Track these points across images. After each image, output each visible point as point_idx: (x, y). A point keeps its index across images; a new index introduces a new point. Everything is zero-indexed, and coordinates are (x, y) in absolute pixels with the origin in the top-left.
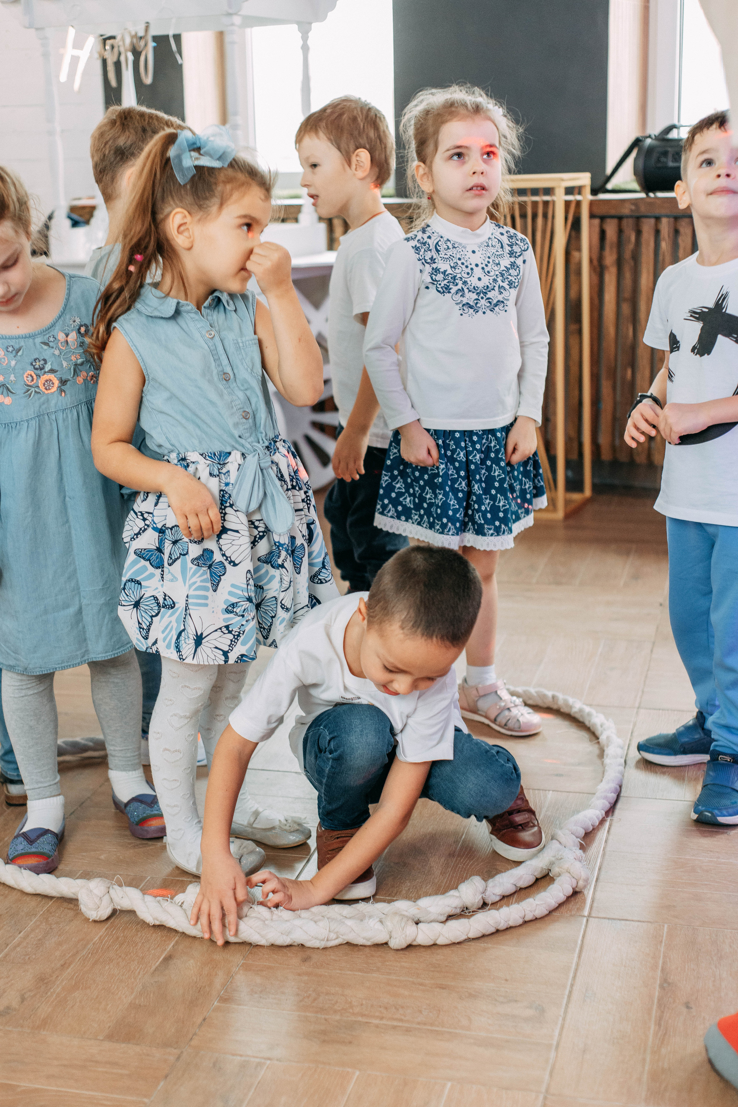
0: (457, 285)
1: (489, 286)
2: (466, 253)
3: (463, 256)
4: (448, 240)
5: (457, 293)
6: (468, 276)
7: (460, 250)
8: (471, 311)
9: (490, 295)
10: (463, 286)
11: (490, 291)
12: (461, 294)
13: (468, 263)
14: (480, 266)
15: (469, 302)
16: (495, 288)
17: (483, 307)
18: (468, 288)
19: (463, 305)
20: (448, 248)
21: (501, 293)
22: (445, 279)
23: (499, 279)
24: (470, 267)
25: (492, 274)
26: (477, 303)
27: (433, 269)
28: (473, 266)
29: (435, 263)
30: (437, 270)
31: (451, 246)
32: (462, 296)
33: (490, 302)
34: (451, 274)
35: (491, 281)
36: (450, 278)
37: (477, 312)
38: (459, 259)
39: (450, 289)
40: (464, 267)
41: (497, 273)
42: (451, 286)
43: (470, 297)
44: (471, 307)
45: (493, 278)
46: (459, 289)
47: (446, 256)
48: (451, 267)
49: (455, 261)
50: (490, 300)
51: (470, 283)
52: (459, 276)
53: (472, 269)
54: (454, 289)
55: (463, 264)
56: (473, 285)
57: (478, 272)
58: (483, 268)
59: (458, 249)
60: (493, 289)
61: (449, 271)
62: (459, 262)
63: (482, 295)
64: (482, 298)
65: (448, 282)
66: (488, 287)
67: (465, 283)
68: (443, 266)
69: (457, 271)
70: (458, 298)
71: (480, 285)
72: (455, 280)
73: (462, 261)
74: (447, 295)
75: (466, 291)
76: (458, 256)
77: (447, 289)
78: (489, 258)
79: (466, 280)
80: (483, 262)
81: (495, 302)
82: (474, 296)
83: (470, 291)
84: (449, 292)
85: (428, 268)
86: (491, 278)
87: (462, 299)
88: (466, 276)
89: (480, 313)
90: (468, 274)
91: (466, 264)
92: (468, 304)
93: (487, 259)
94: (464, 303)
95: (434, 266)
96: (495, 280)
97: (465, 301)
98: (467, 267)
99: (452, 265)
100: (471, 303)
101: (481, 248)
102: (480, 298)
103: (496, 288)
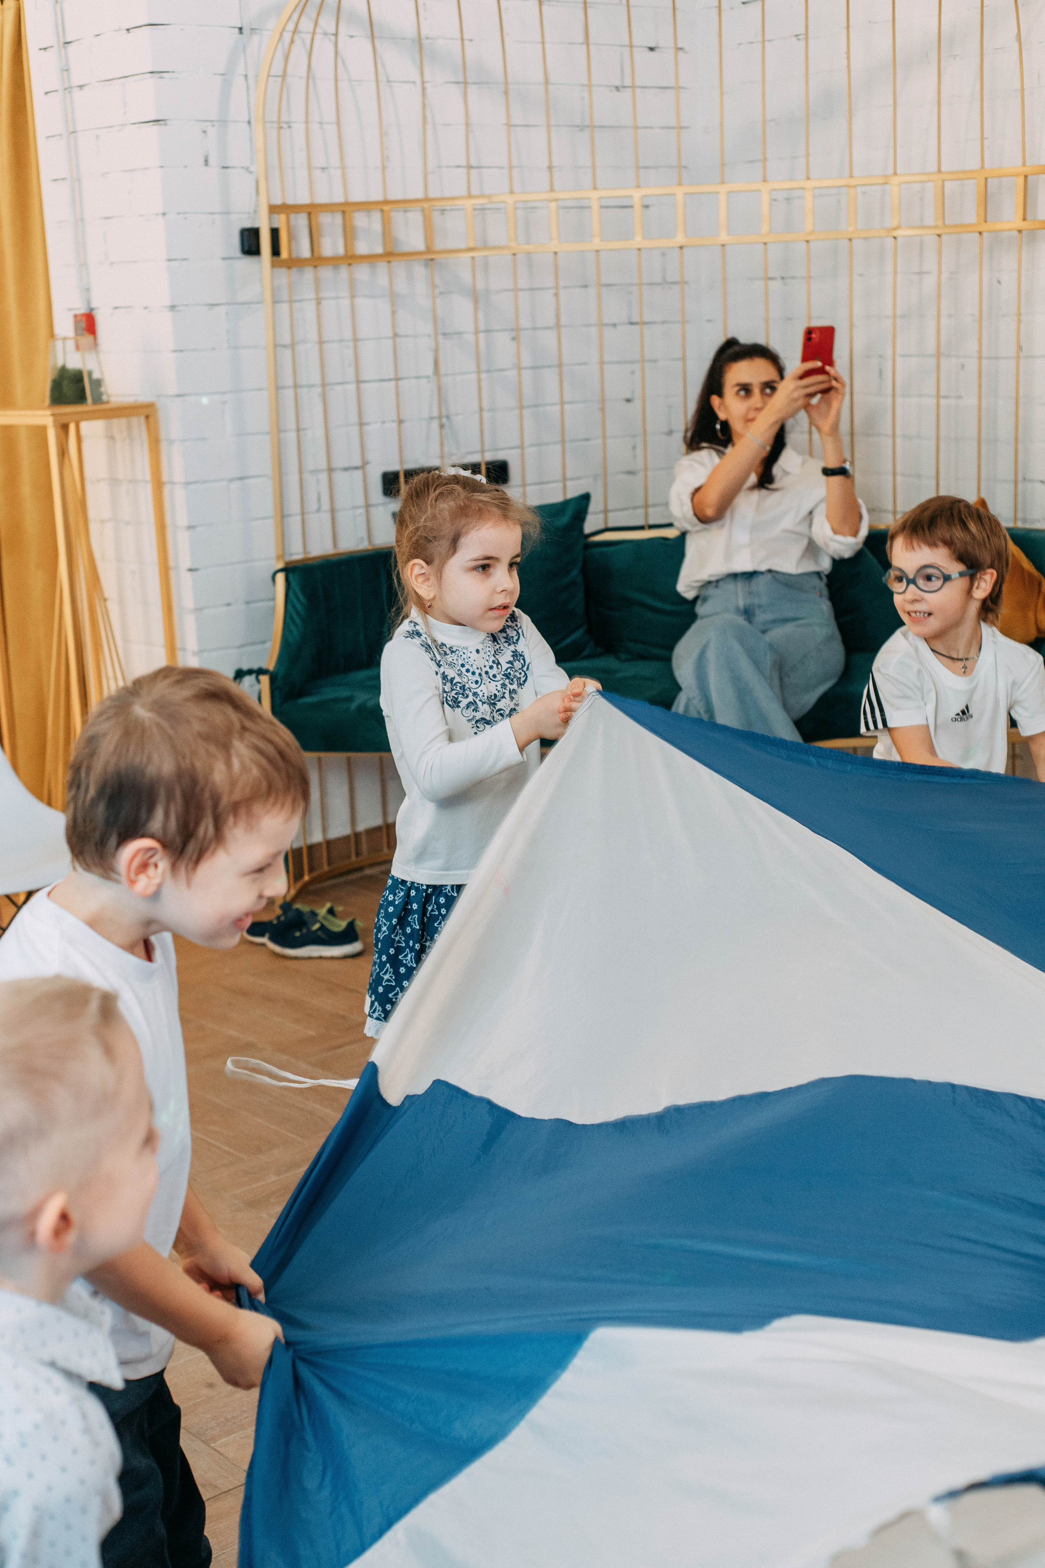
0: (467, 697)
1: (498, 694)
2: (469, 655)
3: (466, 660)
4: (443, 644)
5: (468, 706)
6: (477, 686)
7: (461, 653)
8: (487, 727)
9: (499, 705)
10: (475, 699)
11: (499, 701)
12: (473, 708)
13: (475, 667)
14: (485, 670)
15: (484, 716)
16: (505, 695)
17: (498, 719)
18: (480, 700)
19: (477, 722)
20: (446, 654)
21: (510, 699)
22: (452, 690)
23: (507, 683)
24: (476, 674)
25: (497, 678)
26: (491, 717)
27: (441, 675)
28: (479, 672)
30: (447, 678)
31: (448, 651)
32: (476, 710)
33: (501, 715)
34: (460, 683)
35: (499, 688)
36: (458, 689)
37: (493, 727)
38: (463, 665)
39: (460, 702)
40: (470, 674)
41: (502, 679)
42: (460, 699)
43: (484, 710)
44: (486, 722)
45: (501, 682)
46: (471, 702)
49: (458, 668)
50: (502, 712)
51: (481, 694)
52: (467, 686)
54: (464, 702)
55: (468, 671)
56: (486, 695)
58: (488, 673)
59: (457, 652)
60: (503, 697)
61: (457, 679)
62: (463, 670)
65: (456, 694)
66: (495, 695)
67: (475, 694)
70: (469, 713)
72: (464, 690)
73: (467, 667)
74: (458, 710)
75: (480, 704)
76: (460, 662)
77: (456, 703)
79: (475, 691)
80: (487, 665)
83: (483, 703)
84: (459, 707)
86: (499, 684)
87: (474, 714)
88: (474, 686)
90: (477, 682)
91: (471, 670)
92: (483, 719)
93: (490, 662)
94: (477, 718)
95: (441, 671)
96: (504, 685)
97: (478, 716)
98: (474, 673)
99: (457, 671)
100: (488, 718)
103: (507, 695)
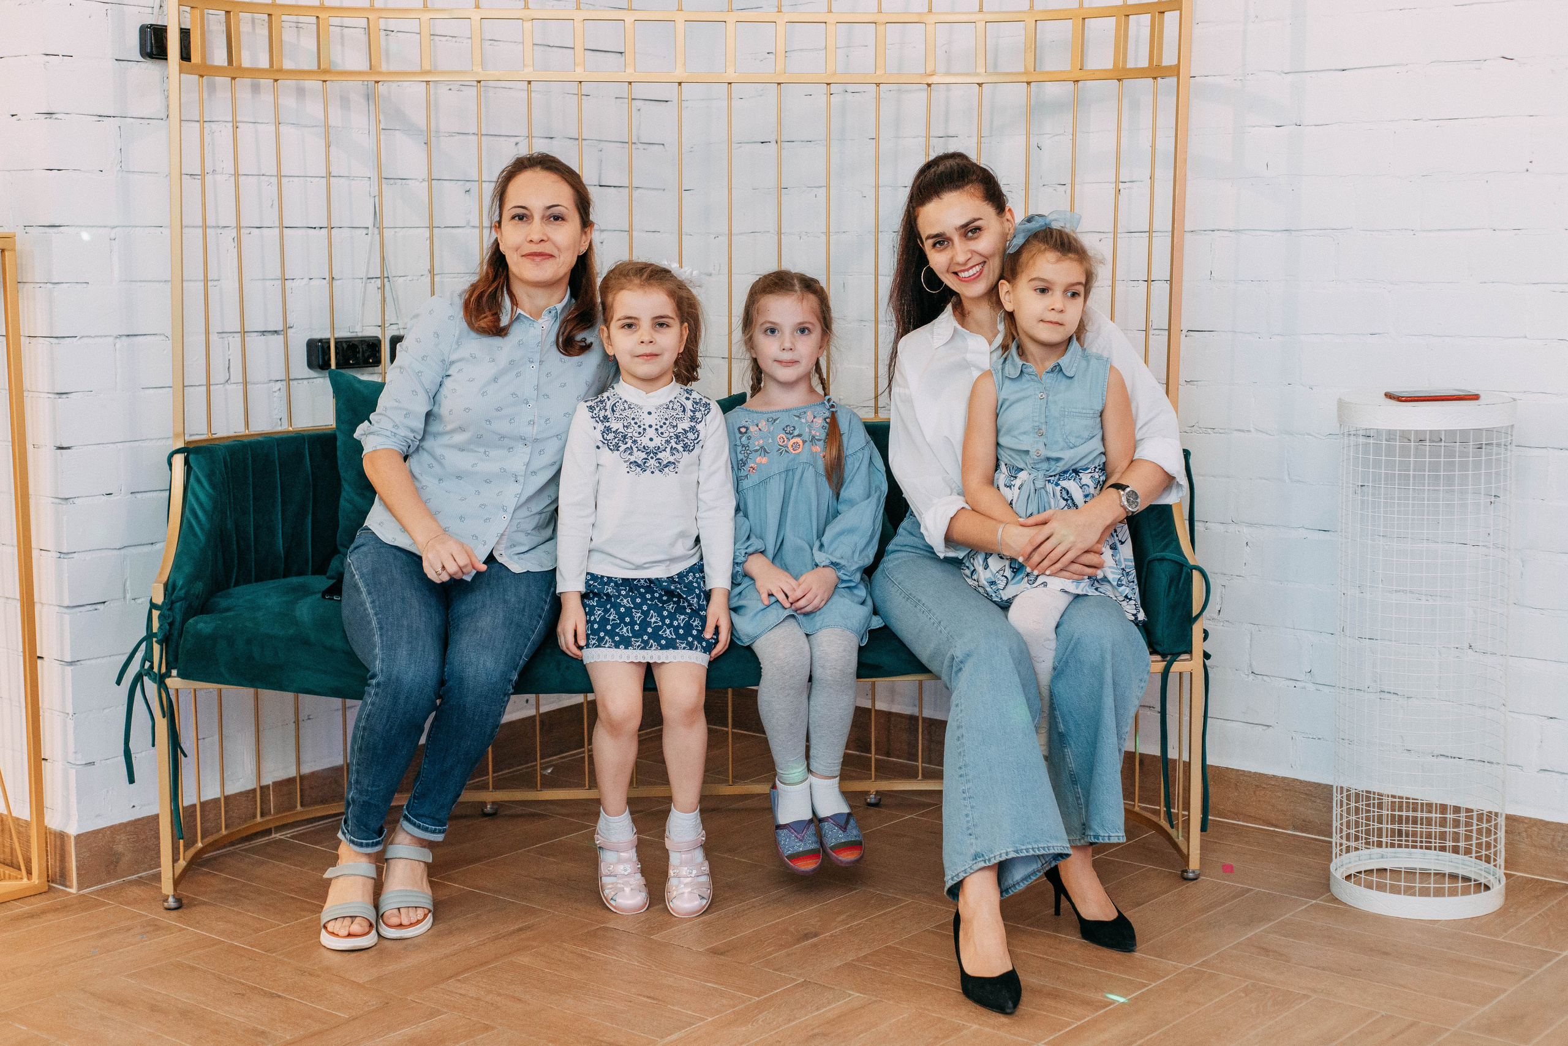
0: (626, 443)
1: (661, 447)
2: (641, 414)
4: (626, 401)
5: (625, 451)
6: (639, 436)
7: (636, 411)
8: (639, 469)
9: (660, 456)
10: (633, 445)
11: (660, 452)
12: (629, 452)
13: (642, 423)
14: (654, 427)
15: (637, 460)
17: (652, 466)
18: (637, 448)
19: (631, 463)
20: (625, 409)
21: (673, 454)
22: (615, 438)
23: (673, 442)
24: (643, 427)
25: (665, 435)
26: (645, 463)
27: (605, 427)
28: (647, 427)
29: (608, 422)
30: (608, 429)
31: (627, 407)
32: (631, 454)
33: (659, 463)
35: (663, 443)
36: (620, 437)
37: (645, 471)
38: (633, 419)
39: (619, 447)
40: (636, 427)
41: (672, 434)
42: (620, 445)
43: (639, 456)
44: (639, 466)
46: (628, 448)
47: (621, 416)
48: (624, 426)
49: (629, 421)
50: (660, 461)
51: (639, 442)
53: (644, 429)
54: (623, 447)
56: (643, 445)
57: (651, 433)
58: (657, 429)
59: (634, 410)
60: (665, 450)
61: (621, 430)
62: (633, 422)
63: (652, 455)
64: (652, 458)
65: (618, 441)
66: (659, 447)
67: (635, 442)
68: (615, 425)
69: (629, 430)
70: (626, 456)
71: (651, 445)
72: (625, 439)
73: (636, 421)
74: (615, 453)
75: (635, 449)
76: (633, 416)
77: (617, 447)
78: (666, 419)
79: (636, 439)
80: (658, 423)
81: (665, 463)
82: (644, 455)
83: (639, 450)
84: (618, 450)
85: (600, 427)
86: (664, 440)
87: (629, 457)
88: (637, 435)
89: (648, 472)
90: (640, 433)
91: (639, 424)
92: (635, 462)
93: (664, 421)
94: (631, 461)
95: (607, 424)
96: (668, 442)
97: (632, 459)
98: (640, 427)
99: (625, 424)
100: (639, 462)
101: (659, 410)
102: (649, 458)
103: (668, 450)
